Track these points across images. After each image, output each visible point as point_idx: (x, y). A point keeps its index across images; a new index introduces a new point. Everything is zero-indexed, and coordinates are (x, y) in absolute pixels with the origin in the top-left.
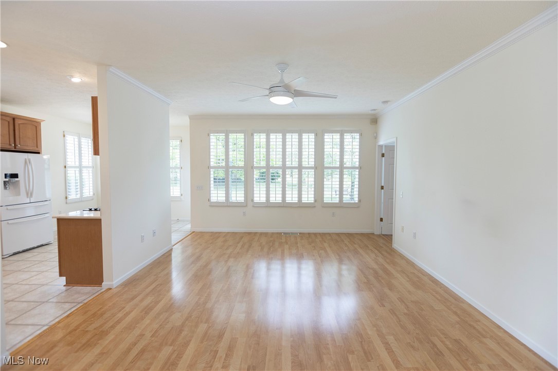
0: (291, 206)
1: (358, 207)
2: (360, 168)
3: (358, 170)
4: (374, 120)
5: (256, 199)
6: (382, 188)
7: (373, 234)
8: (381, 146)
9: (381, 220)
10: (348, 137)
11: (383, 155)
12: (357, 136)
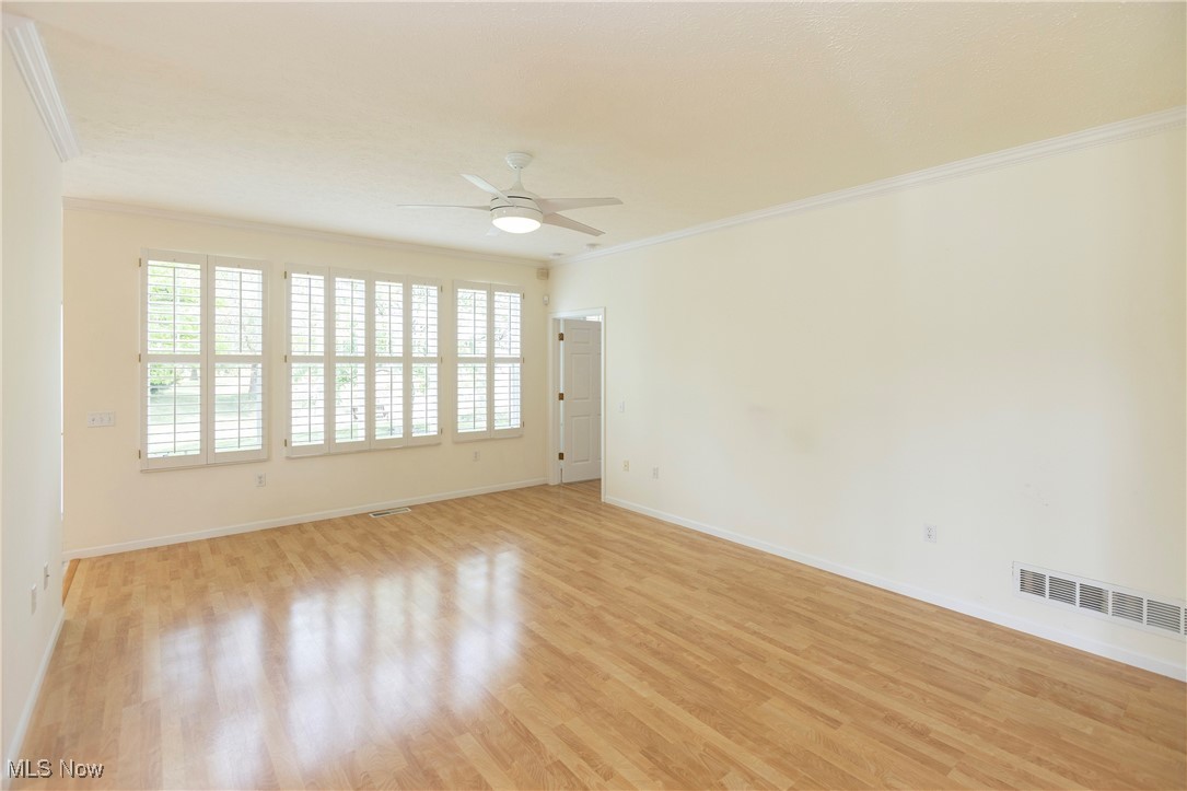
0: (388, 447)
1: (521, 436)
2: (523, 360)
3: (519, 365)
4: (545, 271)
5: (298, 440)
6: (561, 397)
7: (547, 485)
8: (557, 321)
9: (561, 456)
10: (502, 299)
11: (561, 337)
12: (517, 298)
